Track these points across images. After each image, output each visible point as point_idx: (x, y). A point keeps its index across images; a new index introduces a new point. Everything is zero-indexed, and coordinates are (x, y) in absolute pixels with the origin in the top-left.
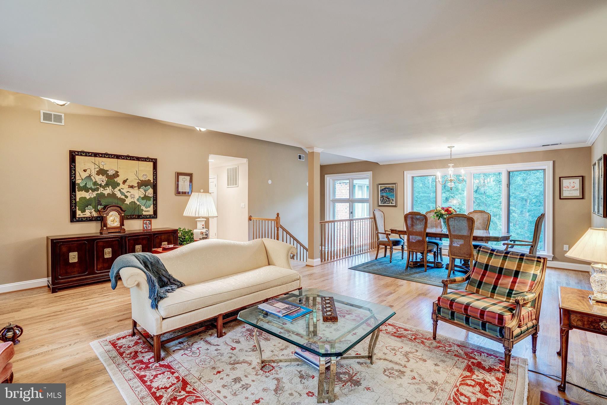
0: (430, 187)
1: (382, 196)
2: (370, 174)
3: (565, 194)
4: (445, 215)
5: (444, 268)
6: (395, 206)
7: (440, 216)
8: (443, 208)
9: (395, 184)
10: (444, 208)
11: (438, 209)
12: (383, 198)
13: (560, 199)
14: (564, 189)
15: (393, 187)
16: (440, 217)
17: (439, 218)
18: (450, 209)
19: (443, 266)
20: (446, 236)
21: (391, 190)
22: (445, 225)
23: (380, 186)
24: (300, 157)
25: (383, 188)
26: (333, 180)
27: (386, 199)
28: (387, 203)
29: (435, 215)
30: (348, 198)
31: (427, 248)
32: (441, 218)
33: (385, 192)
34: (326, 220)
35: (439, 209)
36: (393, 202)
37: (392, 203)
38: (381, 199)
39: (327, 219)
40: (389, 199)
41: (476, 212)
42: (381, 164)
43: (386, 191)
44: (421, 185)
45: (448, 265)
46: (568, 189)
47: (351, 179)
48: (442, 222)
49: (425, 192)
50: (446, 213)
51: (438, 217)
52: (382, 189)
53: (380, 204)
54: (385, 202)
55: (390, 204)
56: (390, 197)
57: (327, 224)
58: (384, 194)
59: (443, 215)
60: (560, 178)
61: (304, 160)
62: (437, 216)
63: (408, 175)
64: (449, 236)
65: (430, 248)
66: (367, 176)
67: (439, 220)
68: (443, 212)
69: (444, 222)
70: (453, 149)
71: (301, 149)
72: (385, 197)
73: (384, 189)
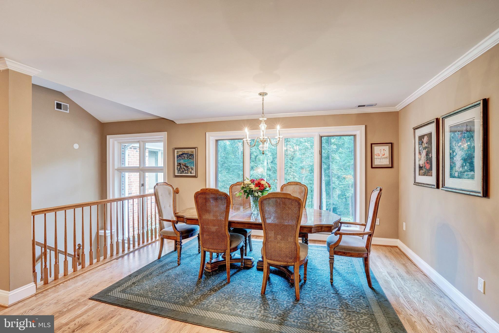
0: (240, 157)
1: (179, 164)
2: (164, 135)
3: (377, 162)
4: (255, 191)
5: (255, 268)
6: (195, 177)
7: (249, 192)
8: (252, 181)
9: (194, 148)
10: (254, 181)
11: (245, 182)
12: (181, 167)
13: (372, 167)
14: (375, 157)
15: (192, 152)
16: (248, 194)
17: (248, 196)
18: (262, 182)
19: (253, 264)
20: (259, 226)
21: (191, 156)
22: (256, 206)
23: (176, 150)
24: (59, 106)
25: (180, 153)
26: (118, 142)
27: (184, 167)
28: (186, 173)
29: (242, 191)
30: (138, 166)
31: (231, 245)
32: (250, 195)
33: (182, 159)
34: (108, 199)
35: (247, 182)
36: (193, 172)
37: (191, 173)
38: (177, 168)
39: (110, 196)
40: (187, 167)
41: (290, 185)
42: (178, 122)
43: (184, 158)
44: (233, 157)
45: (260, 263)
46: (380, 157)
47: (143, 141)
48: (251, 201)
49: (236, 162)
50: (258, 188)
51: (246, 194)
52: (179, 155)
53: (176, 174)
54: (183, 171)
55: (189, 174)
56: (188, 165)
57: (109, 204)
58: (182, 162)
59: (252, 191)
60: (372, 144)
61: (68, 112)
62: (245, 192)
63: (211, 137)
64: (263, 226)
65: (234, 246)
66: (161, 138)
67: (247, 198)
68: (253, 186)
69: (254, 201)
70: (265, 97)
71: (60, 94)
72: (183, 165)
73: (182, 155)
